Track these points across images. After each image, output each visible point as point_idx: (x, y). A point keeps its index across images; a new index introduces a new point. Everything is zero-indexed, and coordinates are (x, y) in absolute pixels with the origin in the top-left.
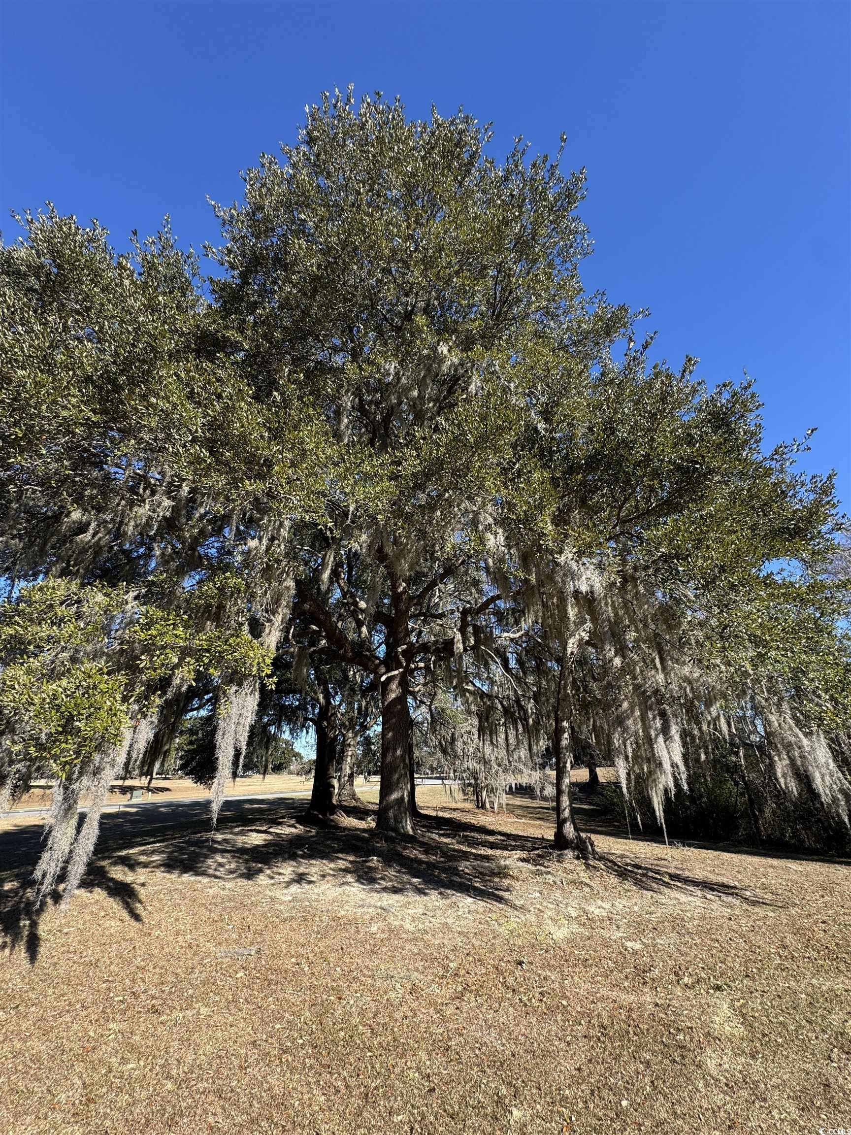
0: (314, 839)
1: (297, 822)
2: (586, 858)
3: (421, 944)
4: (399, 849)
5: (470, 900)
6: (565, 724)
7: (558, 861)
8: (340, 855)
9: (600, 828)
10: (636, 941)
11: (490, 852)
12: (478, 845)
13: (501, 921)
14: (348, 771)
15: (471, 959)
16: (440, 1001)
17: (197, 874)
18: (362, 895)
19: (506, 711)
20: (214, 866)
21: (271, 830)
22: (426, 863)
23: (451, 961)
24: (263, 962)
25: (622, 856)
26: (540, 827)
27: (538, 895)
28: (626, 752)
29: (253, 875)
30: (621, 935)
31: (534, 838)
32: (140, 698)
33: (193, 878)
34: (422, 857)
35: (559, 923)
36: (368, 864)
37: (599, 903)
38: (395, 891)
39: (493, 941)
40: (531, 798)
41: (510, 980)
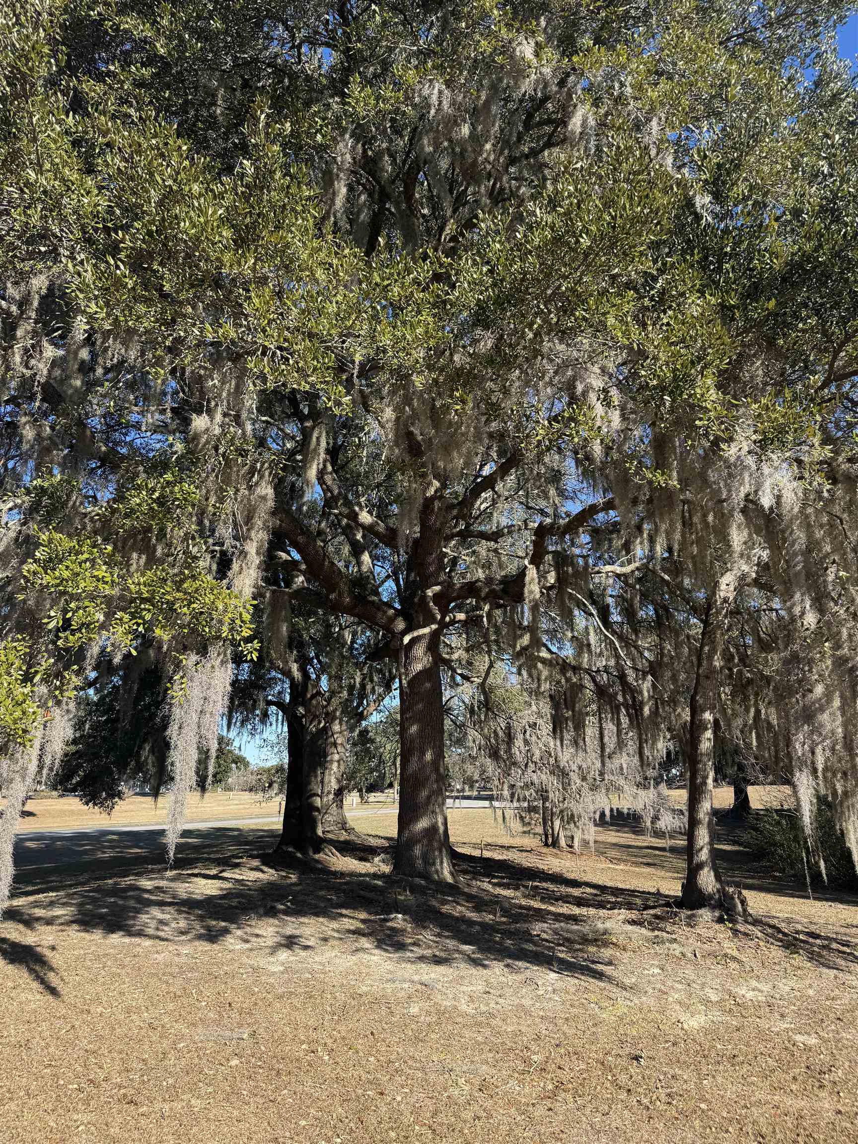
0: (299, 888)
1: (264, 864)
2: (733, 921)
3: (487, 1032)
4: (434, 903)
5: (553, 975)
6: (708, 716)
7: (689, 925)
8: (344, 911)
9: (750, 881)
10: (809, 1034)
11: (576, 911)
12: (557, 900)
13: (603, 1005)
14: (334, 785)
15: (562, 1051)
16: (523, 1100)
17: (130, 934)
18: (389, 966)
19: (601, 691)
20: (153, 924)
21: (225, 874)
22: (481, 924)
23: (535, 1053)
24: (263, 1048)
25: (789, 921)
26: (650, 877)
27: (657, 971)
28: (813, 763)
29: (216, 937)
30: (785, 1026)
31: (643, 892)
32: (49, 676)
33: (127, 940)
34: (473, 916)
35: (692, 1008)
36: (389, 924)
37: (754, 983)
38: (438, 961)
39: (594, 1029)
40: (635, 833)
41: (623, 1078)
